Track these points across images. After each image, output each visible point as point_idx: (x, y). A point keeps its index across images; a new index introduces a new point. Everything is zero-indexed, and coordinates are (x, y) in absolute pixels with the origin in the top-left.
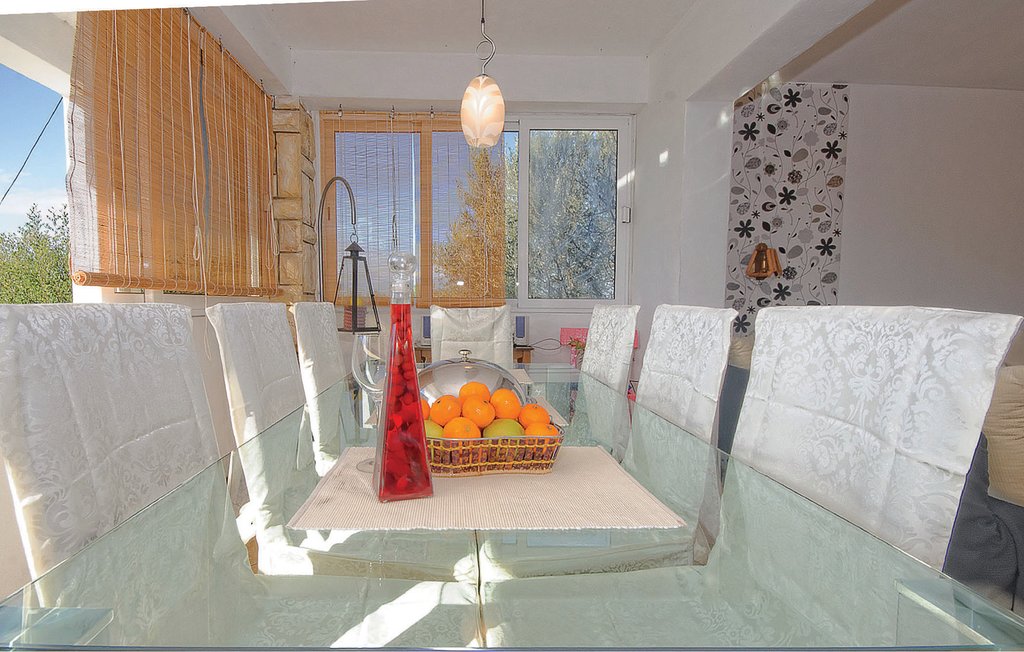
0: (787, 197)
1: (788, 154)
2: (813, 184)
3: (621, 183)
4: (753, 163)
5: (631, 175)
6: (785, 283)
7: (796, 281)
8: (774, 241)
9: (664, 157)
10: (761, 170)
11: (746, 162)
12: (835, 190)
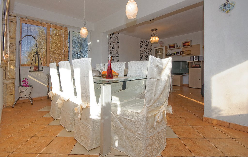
0: (113, 49)
1: (113, 42)
2: (116, 47)
3: (89, 44)
5: (90, 43)
9: (98, 41)
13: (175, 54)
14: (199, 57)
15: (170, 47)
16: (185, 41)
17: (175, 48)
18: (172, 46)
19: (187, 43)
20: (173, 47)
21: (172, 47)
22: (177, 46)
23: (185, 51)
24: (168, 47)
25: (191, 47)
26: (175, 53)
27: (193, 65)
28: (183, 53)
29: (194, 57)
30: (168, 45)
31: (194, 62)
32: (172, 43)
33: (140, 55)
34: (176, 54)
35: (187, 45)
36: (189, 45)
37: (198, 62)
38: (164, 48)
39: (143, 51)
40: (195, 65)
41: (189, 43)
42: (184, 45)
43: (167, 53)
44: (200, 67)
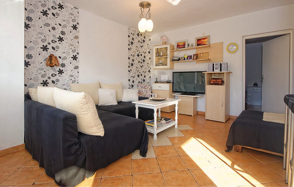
0: (61, 39)
1: (60, 25)
2: (69, 37)
4: (47, 25)
6: (61, 69)
7: (66, 68)
8: (57, 54)
10: (50, 28)
11: (44, 24)
12: (76, 40)
13: (185, 59)
14: (221, 64)
15: (178, 46)
16: (200, 36)
17: (185, 47)
18: (181, 44)
19: (203, 40)
20: (183, 46)
21: (181, 47)
22: (188, 45)
23: (201, 54)
24: (176, 47)
25: (209, 46)
26: (186, 57)
27: (212, 79)
28: (197, 57)
29: (213, 64)
30: (176, 42)
31: (213, 74)
32: (181, 39)
33: (129, 58)
34: (187, 59)
35: (203, 44)
36: (206, 43)
37: (220, 73)
38: (168, 46)
39: (135, 51)
40: (215, 79)
41: (207, 40)
42: (199, 43)
43: (173, 57)
44: (222, 83)
